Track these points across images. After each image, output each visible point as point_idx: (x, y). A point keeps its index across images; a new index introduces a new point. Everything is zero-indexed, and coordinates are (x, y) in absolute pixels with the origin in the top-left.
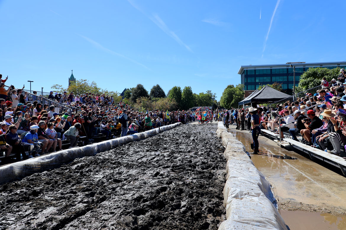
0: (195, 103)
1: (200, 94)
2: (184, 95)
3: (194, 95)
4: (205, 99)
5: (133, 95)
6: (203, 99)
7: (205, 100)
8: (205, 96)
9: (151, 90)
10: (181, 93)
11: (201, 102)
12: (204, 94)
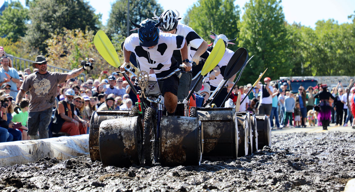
0: (298, 65)
1: (320, 24)
2: (252, 27)
3: (295, 31)
4: (341, 47)
5: (38, 28)
6: (331, 48)
7: (340, 51)
8: (341, 32)
9: (114, 6)
10: (238, 18)
11: (325, 59)
12: (338, 27)
